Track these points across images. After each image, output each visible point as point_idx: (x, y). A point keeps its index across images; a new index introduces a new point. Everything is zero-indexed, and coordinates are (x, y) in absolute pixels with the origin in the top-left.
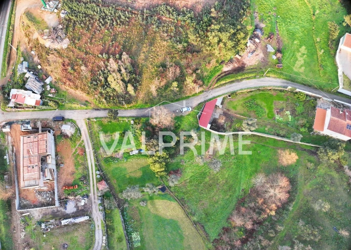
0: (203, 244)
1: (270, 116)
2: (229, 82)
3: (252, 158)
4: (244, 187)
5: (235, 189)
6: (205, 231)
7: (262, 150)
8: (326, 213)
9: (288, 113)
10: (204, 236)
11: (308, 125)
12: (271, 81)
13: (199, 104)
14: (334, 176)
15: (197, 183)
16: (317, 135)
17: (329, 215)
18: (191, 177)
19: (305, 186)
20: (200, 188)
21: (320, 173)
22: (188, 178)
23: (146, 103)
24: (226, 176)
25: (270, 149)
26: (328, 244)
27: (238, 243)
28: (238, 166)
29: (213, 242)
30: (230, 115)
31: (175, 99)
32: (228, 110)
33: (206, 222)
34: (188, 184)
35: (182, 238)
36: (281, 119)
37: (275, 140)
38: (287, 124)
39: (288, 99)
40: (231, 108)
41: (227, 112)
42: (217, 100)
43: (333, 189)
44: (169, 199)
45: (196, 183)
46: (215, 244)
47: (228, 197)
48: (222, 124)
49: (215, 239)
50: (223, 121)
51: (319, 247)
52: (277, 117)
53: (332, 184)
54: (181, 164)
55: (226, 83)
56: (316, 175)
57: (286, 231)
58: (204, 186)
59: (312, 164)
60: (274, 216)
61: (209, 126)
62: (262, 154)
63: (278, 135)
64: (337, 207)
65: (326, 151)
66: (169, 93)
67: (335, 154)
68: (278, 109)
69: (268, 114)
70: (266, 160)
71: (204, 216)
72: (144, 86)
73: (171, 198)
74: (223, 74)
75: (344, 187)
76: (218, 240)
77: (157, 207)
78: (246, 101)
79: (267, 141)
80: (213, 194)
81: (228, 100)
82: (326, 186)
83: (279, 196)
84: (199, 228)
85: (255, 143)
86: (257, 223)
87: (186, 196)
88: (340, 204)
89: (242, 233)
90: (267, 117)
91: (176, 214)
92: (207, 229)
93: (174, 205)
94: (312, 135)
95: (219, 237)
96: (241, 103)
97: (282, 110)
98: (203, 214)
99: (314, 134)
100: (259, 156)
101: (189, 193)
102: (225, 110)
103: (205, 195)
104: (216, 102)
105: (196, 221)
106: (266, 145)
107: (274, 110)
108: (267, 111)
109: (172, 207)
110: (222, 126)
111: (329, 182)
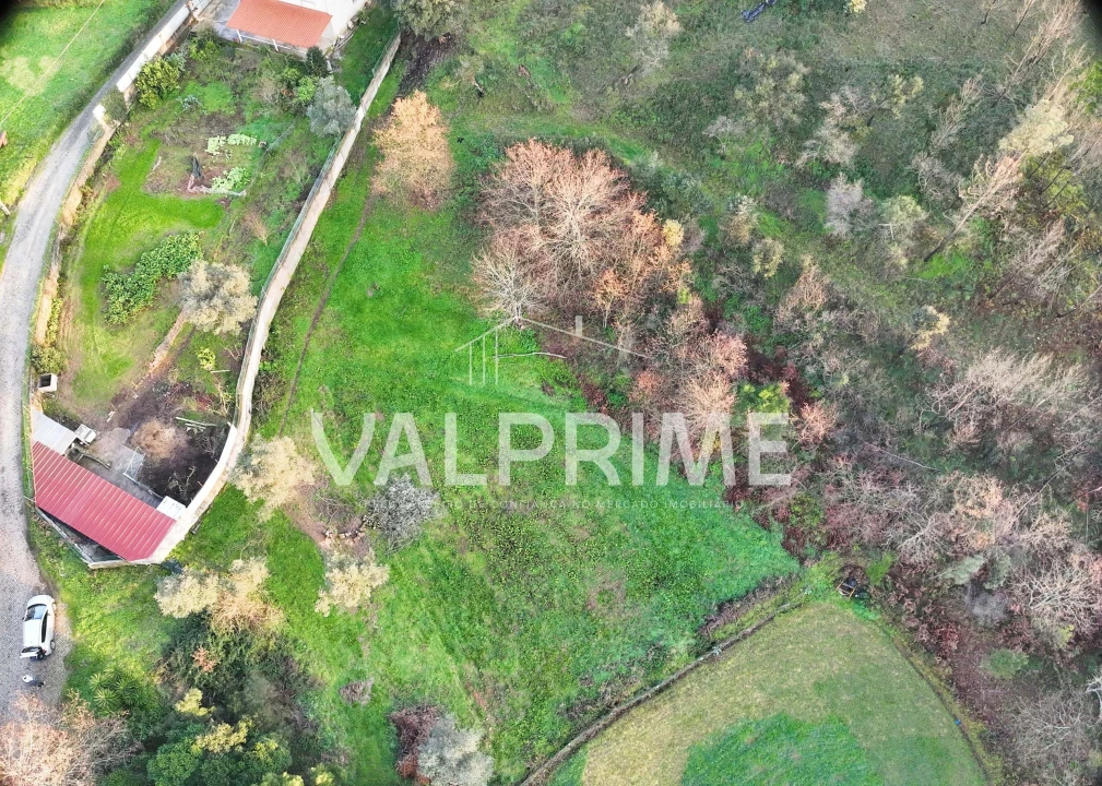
0: (810, 612)
1: (205, 217)
3: (393, 325)
4: (531, 381)
6: (747, 597)
7: (363, 278)
9: (213, 144)
10: (767, 604)
11: (290, 73)
12: (47, 186)
15: (487, 620)
16: (345, 51)
18: (451, 650)
19: (559, 113)
20: (518, 603)
21: (508, 51)
22: (453, 668)
25: (364, 241)
27: (817, 419)
28: (428, 399)
29: (802, 561)
30: (145, 399)
32: (117, 400)
33: (699, 588)
34: (487, 672)
35: (783, 728)
36: (236, 175)
37: (329, 214)
38: (267, 154)
39: (154, 135)
40: (112, 388)
41: (125, 406)
42: (38, 446)
43: (582, 10)
45: (485, 628)
46: (811, 550)
48: (182, 440)
49: (786, 546)
50: (169, 433)
52: (221, 188)
53: (559, 9)
54: (365, 701)
56: (515, 63)
58: (509, 579)
60: (688, 230)
61: (168, 506)
62: (384, 279)
63: (304, 195)
68: (185, 182)
69: (196, 224)
70: (417, 267)
71: (666, 597)
73: (562, 778)
76: (791, 534)
78: (98, 306)
79: (324, 247)
80: (554, 539)
81: (68, 391)
82: (567, 34)
84: (731, 627)
85: (325, 302)
87: (558, 693)
89: (764, 395)
90: (210, 228)
91: (650, 757)
92: (734, 583)
93: (603, 766)
94: (340, 70)
95: (775, 525)
96: (99, 333)
97: (194, 166)
98: (655, 600)
99: (338, 60)
100: (388, 293)
101: (538, 668)
102: (112, 413)
103: (559, 581)
104: (52, 452)
105: (692, 641)
106: (343, 256)
107: (184, 198)
108: (184, 225)
109: (614, 777)
110: (191, 443)
111: (550, 21)
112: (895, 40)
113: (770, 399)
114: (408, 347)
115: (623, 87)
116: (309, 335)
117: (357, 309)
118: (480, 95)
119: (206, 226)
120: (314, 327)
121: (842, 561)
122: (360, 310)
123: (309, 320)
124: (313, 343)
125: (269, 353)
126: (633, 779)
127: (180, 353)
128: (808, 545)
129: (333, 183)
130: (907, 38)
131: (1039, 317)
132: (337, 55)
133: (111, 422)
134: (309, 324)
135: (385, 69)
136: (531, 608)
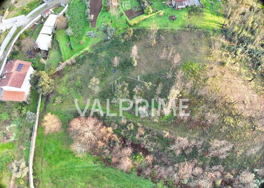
1: (11, 146)
3: (59, 159)
4: (91, 162)
5: (95, 172)
7: (49, 150)
8: (102, 81)
9: (8, 128)
11: (20, 107)
14: (67, 78)
16: (30, 97)
17: (103, 78)
19: (80, 103)
21: (66, 91)
24: (83, 184)
25: (47, 142)
26: (129, 74)
27: (149, 158)
28: (71, 173)
29: (156, 183)
36: (14, 134)
37: (38, 138)
38: (20, 127)
43: (79, 78)
46: (157, 181)
47: (105, 178)
49: (152, 181)
51: (133, 81)
52: (12, 139)
53: (74, 79)
56: (68, 93)
57: (126, 114)
59: (57, 99)
60: (113, 127)
62: (54, 149)
63: (31, 135)
64: (94, 72)
65: (41, 87)
67: (42, 79)
68: (4, 139)
69: (9, 149)
70: (60, 144)
75: (76, 68)
76: (152, 179)
79: (38, 146)
82: (77, 84)
83: (91, 127)
85: (43, 158)
86: (125, 142)
88: (92, 70)
89: (138, 157)
90: (13, 149)
94: (30, 103)
95: (149, 178)
97: (5, 135)
99: (29, 100)
100: (55, 152)
106: (43, 147)
107: (5, 143)
108: (6, 150)
111: (73, 82)
112: (145, 69)
113: (139, 157)
114: (63, 163)
115: (92, 94)
116: (41, 167)
117: (50, 158)
118: (62, 102)
119: (12, 149)
120: (42, 165)
121: (164, 181)
122: (51, 158)
124: (43, 168)
125: (34, 174)
127: (15, 181)
128: (156, 180)
129: (36, 130)
130: (147, 68)
131: (188, 122)
132: (29, 99)
134: (41, 164)
135: (40, 100)
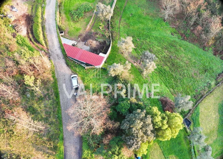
2: (43, 31)
3: (137, 22)
4: (169, 32)
5: (172, 41)
7: (129, 13)
13: (68, 65)
15: (173, 80)
18: (167, 86)
20: (178, 76)
22: (168, 90)
23: (55, 148)
24: (160, 48)
25: (127, 6)
30: (86, 36)
31: (55, 98)
32: (80, 36)
33: (213, 72)
40: (78, 34)
41: (82, 37)
42: (65, 44)
44: (197, 115)
47: (182, 49)
48: (98, 43)
50: (94, 42)
55: (43, 34)
58: (175, 71)
61: (101, 54)
62: (133, 13)
66: (42, 106)
69: (90, 2)
70: (140, 10)
72: (22, 150)
73: (196, 112)
74: (31, 35)
77: (209, 131)
78: (70, 18)
79: (119, 7)
80: (182, 63)
85: (121, 17)
91: (211, 106)
92: (220, 70)
93: (203, 109)
96: (72, 23)
98: (205, 74)
100: (135, 15)
101: (186, 89)
102: (79, 39)
103: (185, 71)
104: (69, 45)
105: (215, 82)
106: (123, 9)
108: (87, 2)
109: (206, 111)
110: (100, 44)
114: (141, 26)
116: (119, 24)
120: (120, 22)
122: (129, 19)
123: (118, 21)
124: (120, 26)
126: (209, 111)
127: (93, 26)
133: (79, 40)
134: (119, 22)
136: (181, 77)
